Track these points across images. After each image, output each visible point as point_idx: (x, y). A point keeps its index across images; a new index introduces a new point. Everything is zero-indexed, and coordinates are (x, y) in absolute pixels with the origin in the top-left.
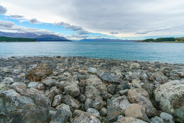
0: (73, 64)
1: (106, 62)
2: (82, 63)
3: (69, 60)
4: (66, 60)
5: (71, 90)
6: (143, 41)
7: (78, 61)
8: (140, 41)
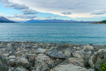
0: (19, 49)
1: (57, 45)
2: (29, 48)
3: (13, 45)
4: (9, 45)
5: (22, 63)
6: (100, 22)
7: (25, 46)
8: (97, 23)
